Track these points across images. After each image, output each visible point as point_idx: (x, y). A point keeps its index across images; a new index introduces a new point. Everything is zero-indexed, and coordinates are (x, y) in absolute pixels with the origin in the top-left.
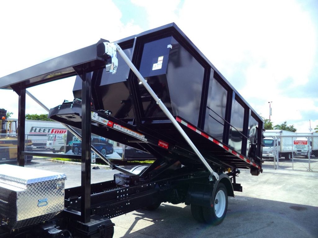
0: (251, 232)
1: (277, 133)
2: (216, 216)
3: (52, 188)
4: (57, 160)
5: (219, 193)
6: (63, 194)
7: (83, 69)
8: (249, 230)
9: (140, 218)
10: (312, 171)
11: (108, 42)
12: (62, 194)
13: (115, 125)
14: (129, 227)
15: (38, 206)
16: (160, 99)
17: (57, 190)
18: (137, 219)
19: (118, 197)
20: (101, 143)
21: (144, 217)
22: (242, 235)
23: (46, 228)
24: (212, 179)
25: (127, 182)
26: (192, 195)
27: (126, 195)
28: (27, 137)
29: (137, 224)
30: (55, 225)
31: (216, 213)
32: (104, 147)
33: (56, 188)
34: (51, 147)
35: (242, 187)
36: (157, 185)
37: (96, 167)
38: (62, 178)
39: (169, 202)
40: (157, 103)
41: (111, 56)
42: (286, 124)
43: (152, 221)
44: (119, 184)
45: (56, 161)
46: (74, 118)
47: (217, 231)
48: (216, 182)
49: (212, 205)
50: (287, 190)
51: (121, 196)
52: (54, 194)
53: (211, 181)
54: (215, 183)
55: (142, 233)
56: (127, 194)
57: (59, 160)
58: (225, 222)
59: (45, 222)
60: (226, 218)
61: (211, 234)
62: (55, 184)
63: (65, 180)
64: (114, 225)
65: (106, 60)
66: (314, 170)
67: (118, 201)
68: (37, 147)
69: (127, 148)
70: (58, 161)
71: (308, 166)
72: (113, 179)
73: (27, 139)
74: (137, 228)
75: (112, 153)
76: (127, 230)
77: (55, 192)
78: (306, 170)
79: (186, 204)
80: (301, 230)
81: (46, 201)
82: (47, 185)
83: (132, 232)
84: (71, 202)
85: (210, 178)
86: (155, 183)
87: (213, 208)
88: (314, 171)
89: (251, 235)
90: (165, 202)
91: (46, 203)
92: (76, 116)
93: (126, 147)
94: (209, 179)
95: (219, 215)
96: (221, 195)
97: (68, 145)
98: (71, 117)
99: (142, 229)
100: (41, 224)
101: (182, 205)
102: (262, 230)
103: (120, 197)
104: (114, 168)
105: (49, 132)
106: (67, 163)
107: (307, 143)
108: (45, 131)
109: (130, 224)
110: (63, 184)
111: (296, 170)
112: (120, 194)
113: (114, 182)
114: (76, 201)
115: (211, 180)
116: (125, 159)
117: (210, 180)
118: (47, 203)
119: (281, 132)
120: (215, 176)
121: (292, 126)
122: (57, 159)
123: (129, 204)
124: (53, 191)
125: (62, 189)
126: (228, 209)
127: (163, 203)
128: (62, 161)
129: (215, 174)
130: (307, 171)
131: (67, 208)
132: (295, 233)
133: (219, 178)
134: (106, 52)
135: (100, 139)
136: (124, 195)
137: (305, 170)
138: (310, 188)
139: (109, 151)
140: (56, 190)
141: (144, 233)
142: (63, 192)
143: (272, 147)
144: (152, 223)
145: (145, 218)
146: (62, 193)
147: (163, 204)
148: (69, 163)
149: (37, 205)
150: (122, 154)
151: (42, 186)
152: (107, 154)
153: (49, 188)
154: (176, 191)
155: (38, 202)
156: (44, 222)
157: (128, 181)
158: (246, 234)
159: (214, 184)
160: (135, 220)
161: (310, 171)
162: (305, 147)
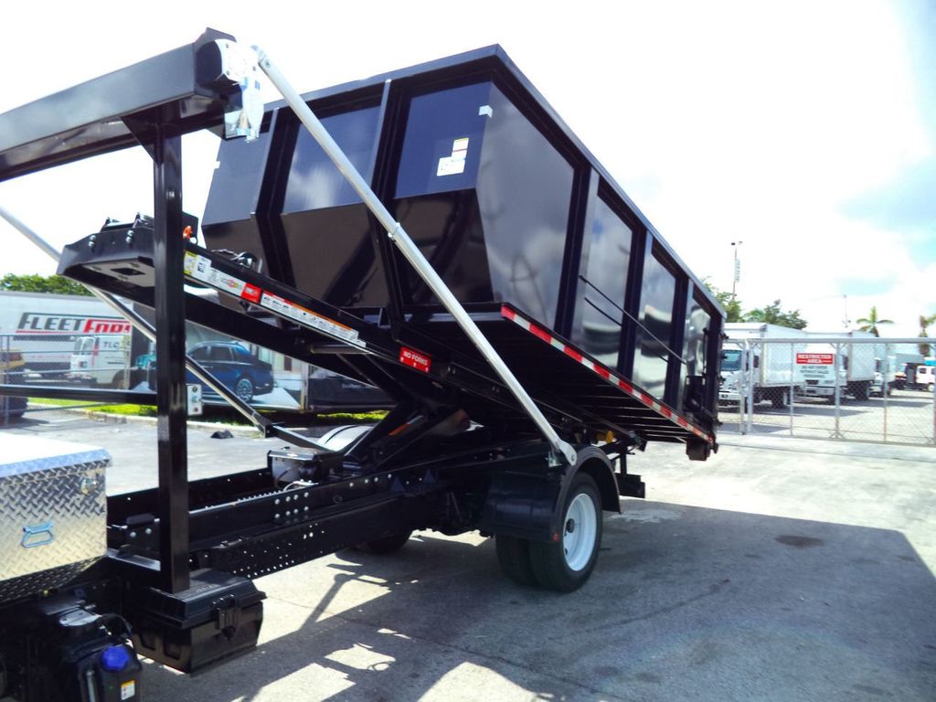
0: (665, 610)
1: (751, 331)
2: (568, 566)
3: (67, 491)
4: (103, 413)
5: (577, 503)
6: (102, 510)
7: (156, 125)
8: (661, 603)
9: (348, 578)
10: (844, 440)
11: (231, 38)
12: (97, 510)
13: (265, 295)
14: (316, 603)
15: (22, 544)
16: (398, 224)
17: (82, 497)
18: (340, 580)
19: (277, 516)
20: (236, 360)
21: (361, 575)
22: (637, 619)
23: (54, 610)
24: (557, 463)
25: (306, 472)
26: (500, 507)
27: (301, 511)
28: (8, 344)
29: (339, 595)
30: (83, 601)
31: (567, 558)
32: (246, 373)
33: (77, 491)
34: (85, 375)
35: (643, 484)
36: (397, 479)
37: (223, 434)
38: (97, 462)
39: (434, 531)
40: (390, 235)
41: (242, 83)
42: (778, 307)
43: (382, 585)
44: (282, 479)
45: (99, 416)
46: (139, 273)
47: (569, 610)
48: (568, 471)
49: (556, 535)
50: (771, 492)
51: (288, 513)
52: (73, 509)
53: (554, 468)
54: (565, 474)
55: (353, 621)
56: (306, 508)
57: (109, 411)
58: (593, 584)
59: (50, 591)
60: (595, 573)
61: (551, 617)
62: (76, 478)
63: (105, 466)
64: (263, 596)
65: (224, 97)
66: (847, 435)
67: (277, 527)
68: (43, 375)
69: (315, 376)
70: (105, 417)
71: (834, 426)
72: (264, 465)
73: (8, 349)
74: (340, 605)
75: (269, 390)
76: (309, 612)
77: (78, 504)
78: (829, 435)
79: (482, 534)
80: (802, 601)
81: (48, 531)
82: (50, 484)
83: (323, 617)
84: (133, 534)
85: (550, 459)
86: (390, 476)
87: (560, 543)
88: (849, 438)
89: (665, 617)
90: (423, 529)
91: (48, 537)
92: (143, 267)
93: (313, 372)
94: (547, 462)
95: (577, 562)
96: (583, 509)
97: (135, 368)
98: (128, 272)
99: (353, 609)
100: (37, 598)
101: (473, 538)
102: (695, 602)
103: (283, 515)
104: (271, 433)
105: (76, 327)
106: (132, 422)
107: (831, 360)
108: (66, 327)
109: (319, 595)
110: (101, 480)
111: (799, 437)
112: (284, 506)
113: (268, 473)
114: (149, 531)
115: (554, 463)
116: (310, 409)
117: (551, 465)
118: (51, 535)
119: (764, 329)
120: (565, 451)
121: (796, 312)
122: (103, 411)
123: (311, 535)
124: (72, 501)
125: (97, 495)
126: (602, 546)
127: (416, 533)
128: (120, 416)
129: (566, 448)
130: (830, 439)
131: (117, 551)
132: (785, 609)
133: (575, 458)
134: (224, 72)
135: (233, 349)
136: (296, 511)
137: (824, 436)
138: (835, 486)
139: (262, 385)
140: (78, 496)
141: (358, 621)
142: (102, 502)
143: (736, 373)
144: (385, 591)
145: (365, 577)
146: (97, 505)
147: (416, 535)
148: (141, 421)
149: (19, 542)
150: (299, 392)
151: (34, 485)
152: (256, 395)
153: (56, 493)
154: (453, 497)
155: (23, 533)
156: (46, 592)
157: (310, 471)
158: (650, 616)
159: (563, 477)
160: (333, 582)
161: (837, 439)
162: (827, 373)
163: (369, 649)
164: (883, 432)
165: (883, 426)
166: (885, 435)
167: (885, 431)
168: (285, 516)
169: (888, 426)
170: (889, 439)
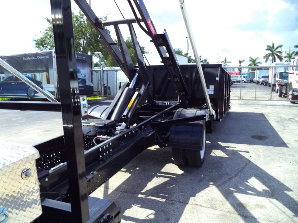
0: (240, 171)
8: (236, 168)
10: (243, 100)
19: (101, 156)
25: (102, 131)
27: (109, 151)
36: (139, 130)
42: (201, 58)
43: (126, 172)
56: (111, 150)
66: (244, 98)
67: (101, 162)
71: (240, 95)
78: (238, 98)
81: (4, 214)
86: (137, 129)
99: (120, 186)
102: (247, 167)
103: (103, 155)
107: (239, 74)
112: (104, 151)
114: (47, 179)
115: (208, 119)
118: (6, 216)
120: (214, 114)
121: (206, 59)
130: (238, 99)
135: (25, 76)
136: (107, 152)
137: (236, 99)
141: (126, 192)
144: (128, 175)
150: (54, 92)
157: (103, 131)
158: (236, 175)
161: (240, 100)
162: (238, 78)
163: (140, 207)
164: (255, 97)
165: (255, 95)
166: (255, 98)
167: (256, 96)
168: (104, 155)
169: (256, 95)
170: (257, 99)
